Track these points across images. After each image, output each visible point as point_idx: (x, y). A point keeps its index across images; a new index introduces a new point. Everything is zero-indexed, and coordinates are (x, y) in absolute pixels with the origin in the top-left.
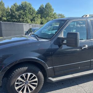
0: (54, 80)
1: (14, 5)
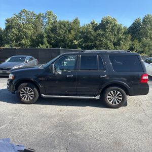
0: (44, 95)
1: (92, 23)
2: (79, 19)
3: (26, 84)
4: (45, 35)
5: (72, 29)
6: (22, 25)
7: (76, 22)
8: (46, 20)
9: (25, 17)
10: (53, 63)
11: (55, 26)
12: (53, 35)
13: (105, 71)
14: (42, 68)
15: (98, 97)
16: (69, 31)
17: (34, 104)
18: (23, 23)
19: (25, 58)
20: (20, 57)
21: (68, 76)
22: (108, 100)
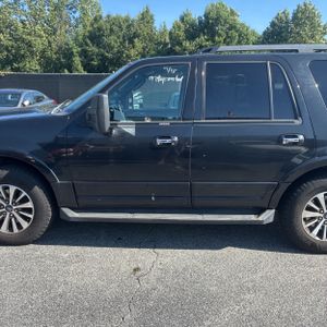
0: (72, 214)
1: (182, 19)
2: (151, 12)
3: (5, 172)
4: (76, 50)
5: (136, 35)
6: (20, 25)
7: (146, 18)
8: (77, 15)
9: (26, 7)
10: (103, 91)
11: (99, 29)
12: (96, 50)
13: (298, 122)
14: (62, 113)
15: (268, 216)
16: (131, 42)
17: (35, 242)
18: (22, 22)
19: (20, 95)
20: (7, 94)
21: (159, 141)
22: (305, 226)
